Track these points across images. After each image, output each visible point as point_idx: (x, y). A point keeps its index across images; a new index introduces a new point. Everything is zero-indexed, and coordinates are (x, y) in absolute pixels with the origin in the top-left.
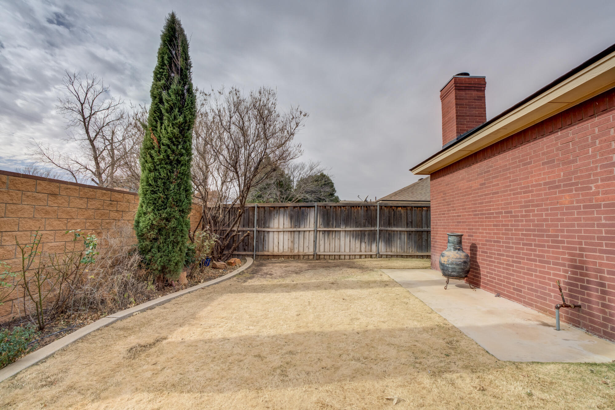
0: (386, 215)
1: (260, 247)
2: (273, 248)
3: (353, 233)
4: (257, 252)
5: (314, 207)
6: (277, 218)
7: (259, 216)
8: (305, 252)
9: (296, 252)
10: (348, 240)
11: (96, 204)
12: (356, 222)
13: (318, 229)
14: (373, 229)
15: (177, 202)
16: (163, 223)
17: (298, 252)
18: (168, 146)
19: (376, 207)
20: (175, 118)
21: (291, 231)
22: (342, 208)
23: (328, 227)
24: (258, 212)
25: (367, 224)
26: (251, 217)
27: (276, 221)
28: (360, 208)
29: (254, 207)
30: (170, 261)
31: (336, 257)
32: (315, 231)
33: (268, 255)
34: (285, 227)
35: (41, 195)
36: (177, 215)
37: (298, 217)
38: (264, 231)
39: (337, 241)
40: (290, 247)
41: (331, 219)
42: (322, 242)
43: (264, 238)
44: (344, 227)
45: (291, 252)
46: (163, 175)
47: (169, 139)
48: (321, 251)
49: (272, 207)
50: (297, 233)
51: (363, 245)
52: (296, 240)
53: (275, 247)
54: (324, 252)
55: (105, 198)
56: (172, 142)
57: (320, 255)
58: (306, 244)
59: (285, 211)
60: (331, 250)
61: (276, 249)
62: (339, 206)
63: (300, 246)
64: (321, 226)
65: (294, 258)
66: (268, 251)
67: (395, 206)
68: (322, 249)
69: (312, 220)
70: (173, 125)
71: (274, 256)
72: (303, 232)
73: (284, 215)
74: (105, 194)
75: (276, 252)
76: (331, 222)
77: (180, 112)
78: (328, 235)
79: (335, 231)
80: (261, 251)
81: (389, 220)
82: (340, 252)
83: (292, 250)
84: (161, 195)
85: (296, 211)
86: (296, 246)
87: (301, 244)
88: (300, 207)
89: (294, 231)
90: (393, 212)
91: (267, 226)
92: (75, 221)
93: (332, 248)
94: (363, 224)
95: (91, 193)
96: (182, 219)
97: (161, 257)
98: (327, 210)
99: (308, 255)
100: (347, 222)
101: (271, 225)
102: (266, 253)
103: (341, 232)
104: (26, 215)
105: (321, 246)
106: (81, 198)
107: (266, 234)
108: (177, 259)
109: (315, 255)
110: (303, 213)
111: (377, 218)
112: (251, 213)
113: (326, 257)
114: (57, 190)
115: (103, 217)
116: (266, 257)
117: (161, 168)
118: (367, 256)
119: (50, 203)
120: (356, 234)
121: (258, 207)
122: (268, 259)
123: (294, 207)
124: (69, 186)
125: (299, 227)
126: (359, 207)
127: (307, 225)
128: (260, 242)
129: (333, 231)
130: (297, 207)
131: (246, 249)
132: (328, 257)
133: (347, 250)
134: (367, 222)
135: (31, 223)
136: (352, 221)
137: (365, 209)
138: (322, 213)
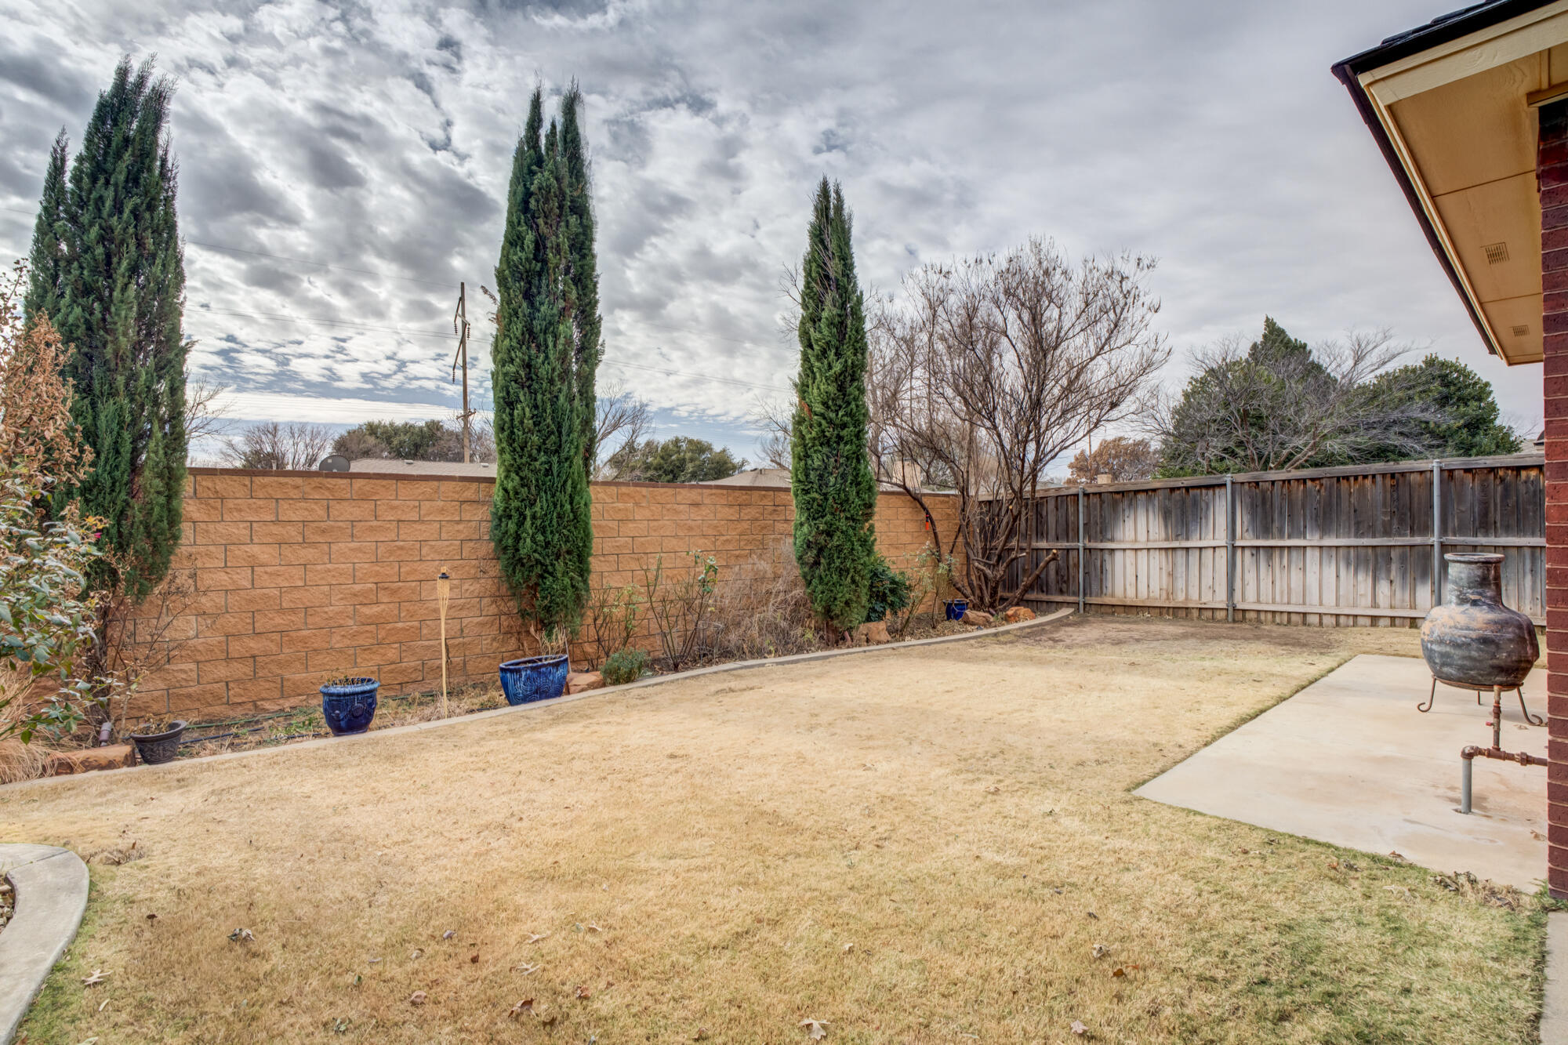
0: (1469, 497)
1: (1095, 587)
2: (1125, 590)
3: (1349, 553)
4: (1088, 598)
5: (1225, 485)
6: (1132, 517)
7: (1088, 514)
8: (1203, 600)
9: (1180, 599)
10: (1330, 571)
11: (752, 512)
12: (1358, 524)
13: (1238, 543)
14: (1418, 540)
15: (841, 504)
16: (822, 539)
17: (1187, 598)
18: (822, 415)
19: (1428, 474)
20: (830, 367)
21: (1166, 549)
22: (1309, 483)
23: (1267, 538)
24: (1087, 507)
25: (1395, 526)
26: (1071, 518)
27: (1129, 524)
28: (1368, 482)
29: (1077, 495)
30: (835, 599)
31: (1294, 618)
32: (1230, 548)
33: (1113, 606)
34: (1151, 538)
35: (682, 507)
36: (843, 524)
37: (1183, 513)
38: (1102, 550)
39: (1296, 575)
40: (1165, 587)
41: (1276, 516)
42: (1251, 577)
43: (1102, 566)
44: (1317, 536)
45: (1168, 598)
46: (817, 463)
47: (824, 404)
48: (1248, 599)
49: (1118, 493)
50: (1181, 554)
51: (1384, 588)
52: (1181, 569)
53: (1128, 587)
54: (1258, 601)
55: (765, 502)
56: (828, 407)
57: (1244, 611)
58: (1207, 581)
59: (1149, 500)
60: (1278, 599)
61: (1131, 593)
62: (1298, 480)
63: (1190, 584)
64: (1246, 535)
65: (1175, 616)
66: (1113, 595)
67: (1507, 468)
68: (1251, 595)
69: (1222, 520)
70: (827, 379)
71: (1127, 608)
72: (1198, 552)
73: (1147, 511)
74: (764, 496)
75: (1131, 598)
76: (1276, 524)
77: (838, 355)
78: (1270, 558)
79: (1289, 547)
80: (1097, 596)
81: (1485, 513)
82: (1304, 603)
83: (1170, 593)
84: (816, 495)
85: (1178, 498)
86: (1181, 583)
87: (1194, 580)
88: (1187, 489)
89: (1174, 549)
90: (1499, 488)
91: (1109, 537)
92: (724, 538)
93: (1282, 593)
94: (1379, 527)
95: (743, 497)
96: (851, 532)
97: (823, 592)
98: (1264, 492)
99: (1213, 609)
100: (1325, 520)
101: (1119, 535)
102: (1107, 600)
103: (1308, 550)
104: (668, 533)
105: (1248, 587)
106: (731, 506)
107: (1107, 556)
108: (847, 596)
109: (1231, 609)
110: (1195, 503)
111: (1432, 507)
112: (1071, 510)
113: (1262, 616)
114: (699, 498)
115: (764, 532)
116: (1110, 610)
117: (815, 451)
118: (1397, 621)
119: (692, 515)
120: (1357, 557)
121: (1087, 495)
122: (1113, 613)
123: (1172, 490)
124: (714, 491)
125: (1187, 539)
126: (1365, 477)
127: (1207, 534)
128: (1093, 574)
129: (1282, 548)
130: (1179, 488)
131: (1064, 589)
132: (1270, 616)
133: (1330, 599)
134: (1395, 521)
135: (674, 542)
136: (1343, 518)
137: (1389, 482)
138: (1248, 500)
